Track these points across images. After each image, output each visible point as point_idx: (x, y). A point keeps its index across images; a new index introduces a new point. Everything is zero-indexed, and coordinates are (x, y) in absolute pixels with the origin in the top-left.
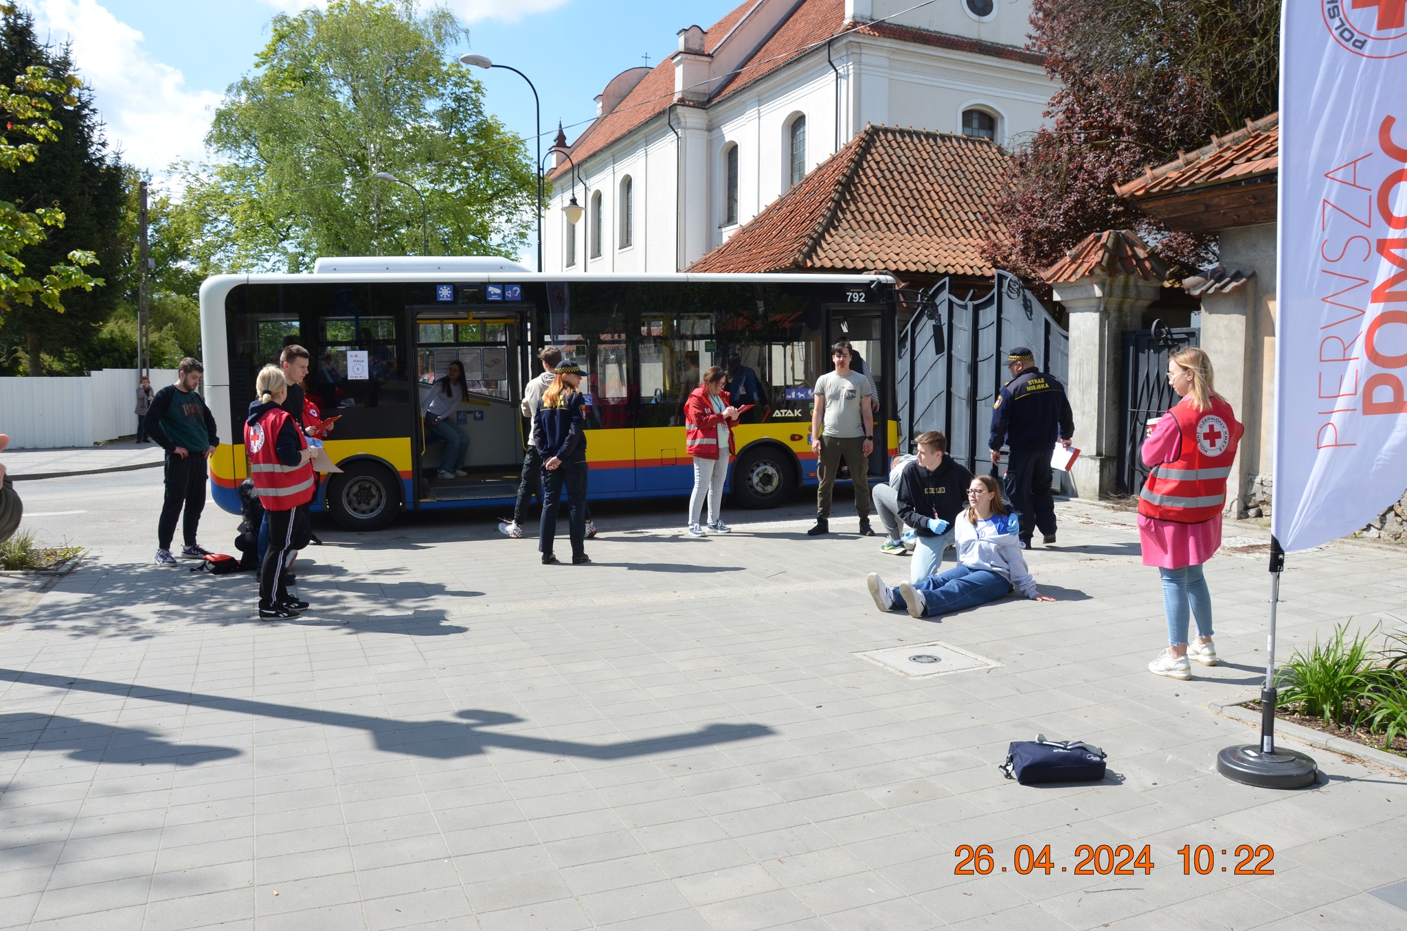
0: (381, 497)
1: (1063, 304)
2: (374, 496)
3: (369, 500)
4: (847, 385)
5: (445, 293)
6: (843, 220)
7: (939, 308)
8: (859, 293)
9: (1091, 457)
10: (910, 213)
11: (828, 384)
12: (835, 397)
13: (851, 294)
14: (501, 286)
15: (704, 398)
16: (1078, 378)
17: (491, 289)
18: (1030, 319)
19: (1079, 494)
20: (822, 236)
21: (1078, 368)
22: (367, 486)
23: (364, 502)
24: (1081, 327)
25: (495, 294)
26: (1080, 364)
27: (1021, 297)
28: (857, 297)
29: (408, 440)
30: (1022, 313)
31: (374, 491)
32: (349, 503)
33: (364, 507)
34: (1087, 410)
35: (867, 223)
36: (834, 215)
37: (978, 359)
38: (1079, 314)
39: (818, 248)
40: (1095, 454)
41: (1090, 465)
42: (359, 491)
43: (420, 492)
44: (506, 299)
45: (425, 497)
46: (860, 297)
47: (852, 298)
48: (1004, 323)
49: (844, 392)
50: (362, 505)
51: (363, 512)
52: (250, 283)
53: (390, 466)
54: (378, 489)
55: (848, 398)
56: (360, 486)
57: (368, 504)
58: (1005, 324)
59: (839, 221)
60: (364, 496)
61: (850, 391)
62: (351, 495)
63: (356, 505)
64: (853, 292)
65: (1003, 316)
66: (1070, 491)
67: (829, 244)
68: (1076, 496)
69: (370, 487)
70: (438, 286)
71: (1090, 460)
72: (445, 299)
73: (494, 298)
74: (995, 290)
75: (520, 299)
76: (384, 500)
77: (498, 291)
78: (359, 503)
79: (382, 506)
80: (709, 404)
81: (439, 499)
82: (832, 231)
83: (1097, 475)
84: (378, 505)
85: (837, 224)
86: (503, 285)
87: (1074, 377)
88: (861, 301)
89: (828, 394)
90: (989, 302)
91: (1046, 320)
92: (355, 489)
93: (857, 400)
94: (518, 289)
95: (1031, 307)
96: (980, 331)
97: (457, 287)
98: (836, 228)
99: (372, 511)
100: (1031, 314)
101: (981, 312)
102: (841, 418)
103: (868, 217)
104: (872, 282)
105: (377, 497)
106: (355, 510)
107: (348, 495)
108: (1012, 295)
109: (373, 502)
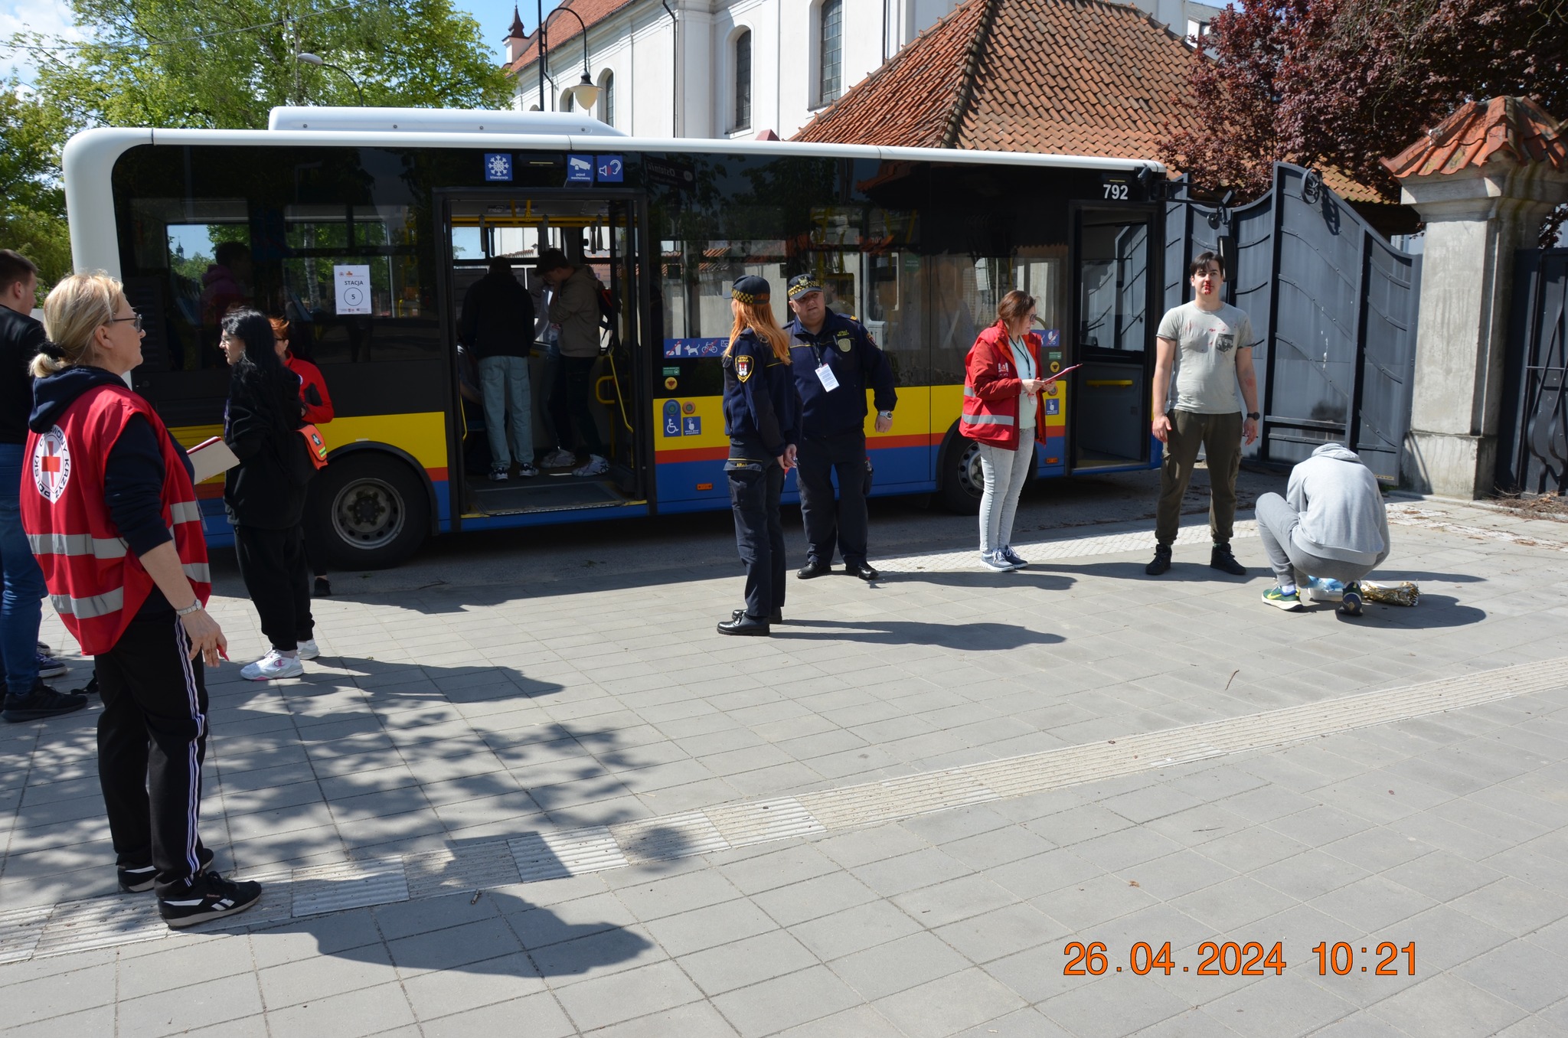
0: (395, 510)
1: (1417, 209)
2: (383, 510)
3: (376, 517)
4: (1219, 327)
5: (499, 167)
6: (982, 101)
7: (1169, 217)
8: (1120, 185)
9: (1461, 437)
10: (1062, 96)
11: (1187, 323)
12: (1200, 346)
13: (1109, 186)
14: (591, 157)
15: (1001, 347)
16: (1439, 320)
17: (575, 163)
18: (1337, 233)
19: (1434, 489)
20: (960, 121)
21: (1441, 305)
22: (371, 493)
23: (368, 521)
24: (1450, 244)
25: (581, 171)
26: (1446, 299)
27: (1320, 201)
28: (1118, 192)
29: (441, 416)
30: (1320, 224)
31: (382, 501)
32: (343, 522)
33: (366, 528)
34: (1454, 366)
35: (1012, 106)
36: (969, 95)
37: (1237, 291)
38: (1448, 225)
39: (960, 136)
40: (1468, 431)
41: (1458, 448)
42: (357, 503)
43: (460, 505)
44: (600, 180)
45: (469, 511)
46: (1121, 192)
47: (1110, 193)
48: (1285, 238)
49: (1214, 338)
50: (362, 524)
51: (366, 537)
52: (156, 143)
53: (410, 460)
54: (390, 498)
55: (1222, 348)
56: (358, 494)
57: (374, 523)
58: (1287, 242)
59: (977, 101)
60: (365, 509)
61: (1225, 336)
62: (345, 510)
63: (353, 525)
64: (1112, 185)
65: (1284, 228)
66: (1417, 484)
67: (972, 131)
68: (1430, 492)
69: (376, 495)
70: (486, 156)
71: (1459, 441)
72: (499, 177)
73: (579, 177)
74: (1274, 191)
75: (621, 180)
76: (401, 518)
77: (586, 166)
78: (358, 522)
79: (399, 527)
80: (1009, 357)
81: (492, 513)
82: (971, 114)
83: (1473, 463)
84: (391, 524)
85: (975, 105)
86: (595, 156)
87: (1431, 318)
88: (1123, 197)
89: (1184, 341)
90: (1265, 206)
91: (1367, 233)
92: (351, 499)
93: (1232, 352)
94: (617, 163)
95: (1337, 216)
96: (1242, 252)
97: (518, 156)
98: (975, 111)
99: (380, 534)
100: (1337, 225)
101: (1244, 224)
102: (1209, 381)
103: (1012, 99)
104: (1139, 169)
105: (388, 510)
106: (352, 533)
107: (339, 509)
108: (1309, 198)
109: (382, 519)
